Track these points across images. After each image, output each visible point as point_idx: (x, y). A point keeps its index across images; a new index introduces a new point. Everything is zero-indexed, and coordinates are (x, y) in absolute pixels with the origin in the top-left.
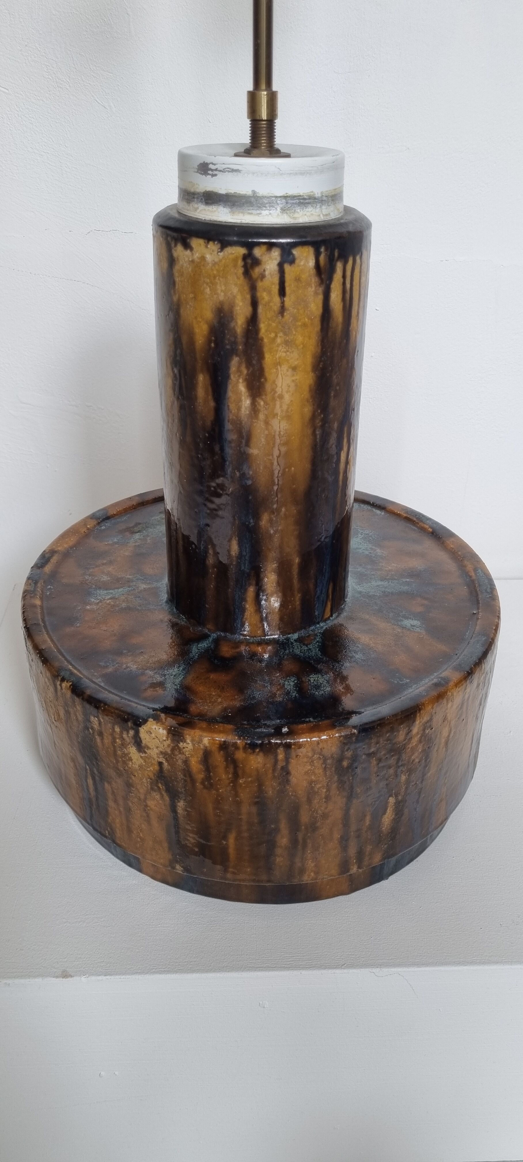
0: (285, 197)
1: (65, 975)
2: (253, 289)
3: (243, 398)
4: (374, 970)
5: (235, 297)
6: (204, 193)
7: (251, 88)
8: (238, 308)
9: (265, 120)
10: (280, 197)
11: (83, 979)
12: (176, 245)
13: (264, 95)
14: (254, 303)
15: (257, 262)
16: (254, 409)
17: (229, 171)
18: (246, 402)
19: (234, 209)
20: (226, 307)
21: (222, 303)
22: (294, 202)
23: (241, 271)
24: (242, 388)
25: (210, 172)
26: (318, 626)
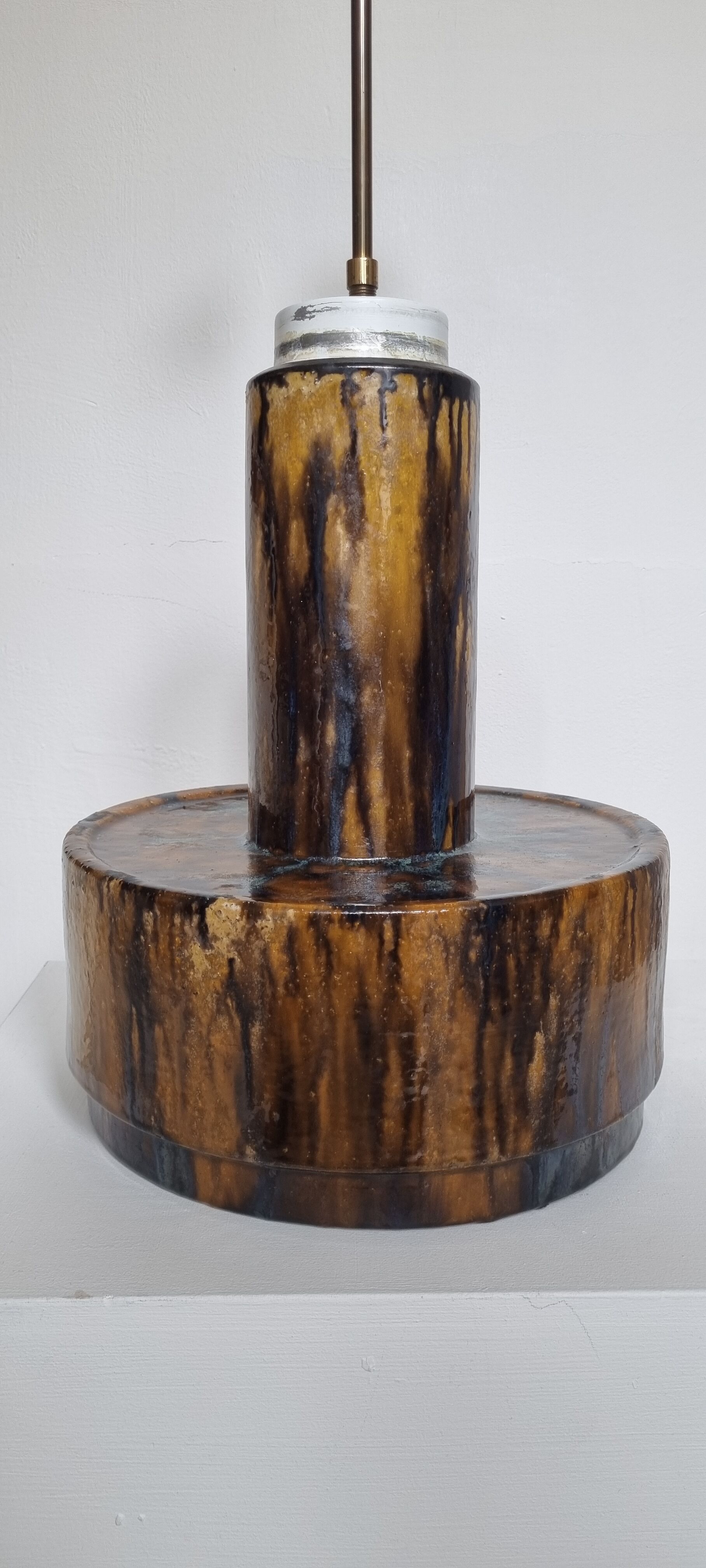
0: (386, 334)
1: (80, 1295)
2: (352, 417)
3: (341, 542)
4: (529, 1295)
5: (332, 428)
6: (301, 338)
7: (350, 257)
8: (337, 440)
9: (364, 285)
10: (381, 333)
11: (107, 1300)
12: (270, 387)
13: (363, 260)
14: (354, 435)
15: (357, 388)
16: (355, 555)
17: (327, 310)
18: (345, 546)
19: (333, 347)
20: (322, 440)
21: (318, 436)
22: (396, 340)
23: (339, 398)
24: (340, 529)
25: (308, 315)
26: (436, 855)
